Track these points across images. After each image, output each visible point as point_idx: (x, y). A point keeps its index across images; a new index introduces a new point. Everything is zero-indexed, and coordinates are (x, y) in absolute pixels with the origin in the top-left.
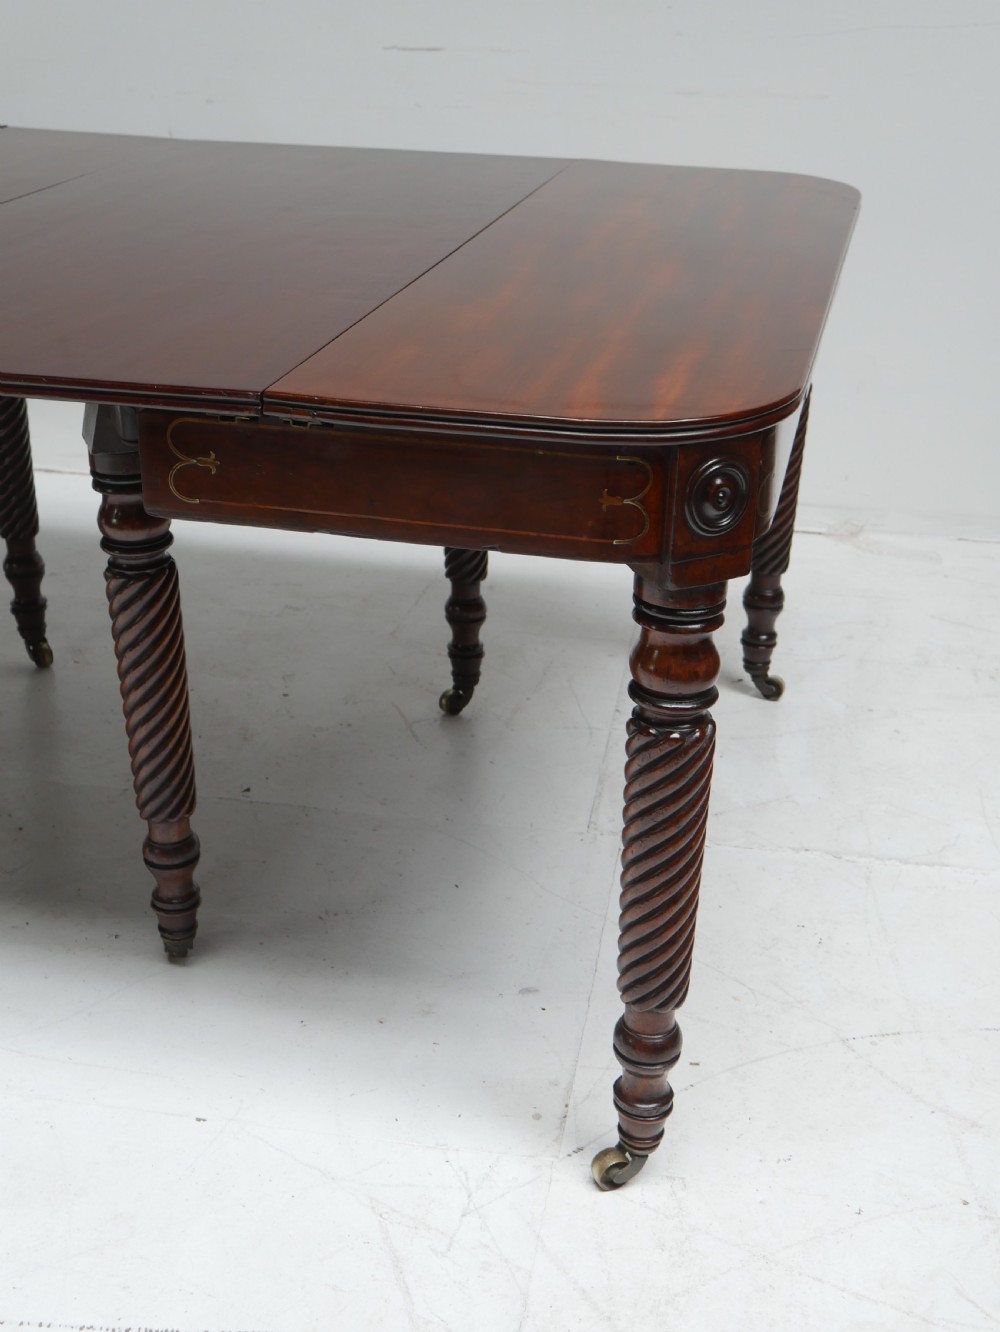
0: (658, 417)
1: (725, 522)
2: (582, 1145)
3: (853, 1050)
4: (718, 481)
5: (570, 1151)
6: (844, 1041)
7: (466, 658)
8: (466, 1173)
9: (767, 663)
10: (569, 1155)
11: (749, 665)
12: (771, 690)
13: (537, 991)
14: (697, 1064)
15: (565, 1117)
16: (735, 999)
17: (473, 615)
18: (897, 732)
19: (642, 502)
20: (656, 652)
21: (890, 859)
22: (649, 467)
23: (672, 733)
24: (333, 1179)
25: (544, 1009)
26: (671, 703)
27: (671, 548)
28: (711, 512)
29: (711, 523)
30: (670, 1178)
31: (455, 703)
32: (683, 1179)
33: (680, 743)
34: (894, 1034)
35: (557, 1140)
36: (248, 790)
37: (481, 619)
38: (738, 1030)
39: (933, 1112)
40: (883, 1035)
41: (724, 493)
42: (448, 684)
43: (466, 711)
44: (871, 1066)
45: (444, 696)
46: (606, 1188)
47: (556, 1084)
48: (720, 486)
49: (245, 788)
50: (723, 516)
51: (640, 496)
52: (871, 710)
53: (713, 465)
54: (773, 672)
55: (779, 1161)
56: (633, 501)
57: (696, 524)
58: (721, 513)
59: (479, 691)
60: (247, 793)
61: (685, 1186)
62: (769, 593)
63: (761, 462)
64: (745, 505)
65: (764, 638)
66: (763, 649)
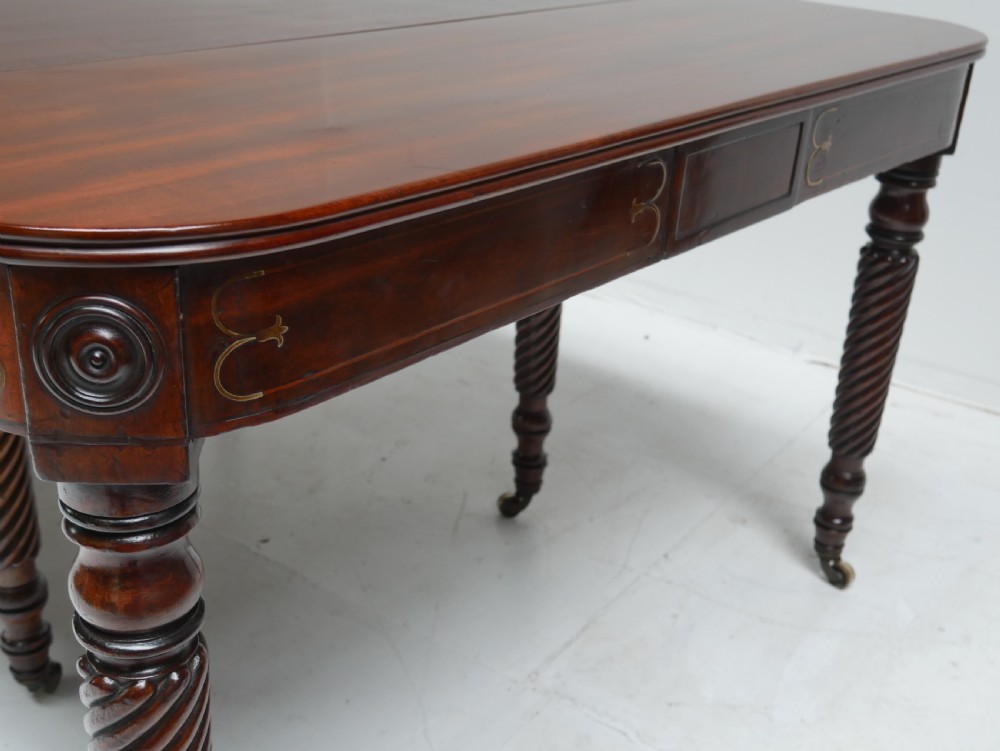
7: (529, 467)
9: (839, 547)
12: (839, 577)
17: (537, 427)
18: (954, 664)
31: (510, 507)
36: (265, 541)
37: (545, 431)
42: (510, 488)
43: (523, 516)
45: (502, 497)
49: (263, 538)
52: (941, 630)
59: (537, 501)
62: (848, 476)
63: (181, 317)
64: (147, 381)
65: (837, 521)
66: (834, 532)
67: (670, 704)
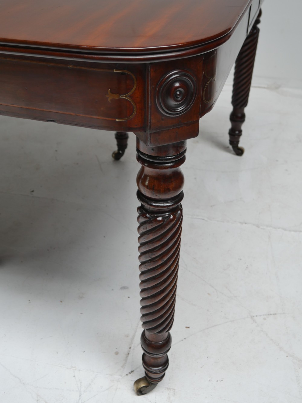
0: (136, 46)
1: (180, 109)
2: (134, 369)
3: (256, 322)
4: (177, 85)
5: (127, 373)
6: (252, 317)
7: (122, 139)
8: (81, 383)
10: (127, 375)
11: (231, 142)
12: (239, 152)
13: (127, 288)
14: (189, 328)
15: (128, 354)
16: (209, 294)
18: (287, 170)
19: (130, 97)
20: (148, 178)
21: (279, 228)
22: (134, 77)
23: (158, 217)
24: (24, 384)
25: (129, 297)
26: (156, 203)
27: (149, 124)
28: (172, 103)
29: (172, 109)
30: (169, 389)
32: (174, 389)
33: (163, 222)
34: (274, 314)
35: (123, 366)
36: (33, 191)
38: (208, 310)
39: (287, 356)
40: (269, 315)
41: (180, 91)
44: (262, 331)
45: (114, 153)
46: (139, 394)
47: (127, 336)
48: (178, 87)
49: (32, 190)
50: (179, 106)
51: (130, 93)
52: (277, 161)
53: (174, 74)
54: (240, 145)
55: (217, 381)
56: (126, 96)
57: (163, 110)
58: (178, 103)
60: (32, 193)
61: (175, 394)
62: (240, 115)
63: (203, 73)
64: (194, 98)
65: (237, 132)
66: (236, 136)
67: (212, 206)
